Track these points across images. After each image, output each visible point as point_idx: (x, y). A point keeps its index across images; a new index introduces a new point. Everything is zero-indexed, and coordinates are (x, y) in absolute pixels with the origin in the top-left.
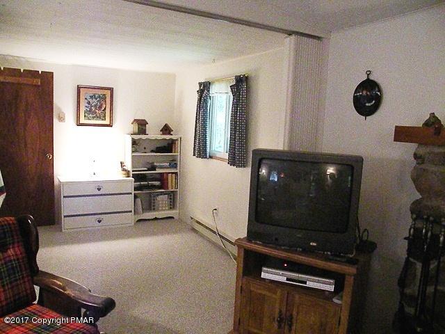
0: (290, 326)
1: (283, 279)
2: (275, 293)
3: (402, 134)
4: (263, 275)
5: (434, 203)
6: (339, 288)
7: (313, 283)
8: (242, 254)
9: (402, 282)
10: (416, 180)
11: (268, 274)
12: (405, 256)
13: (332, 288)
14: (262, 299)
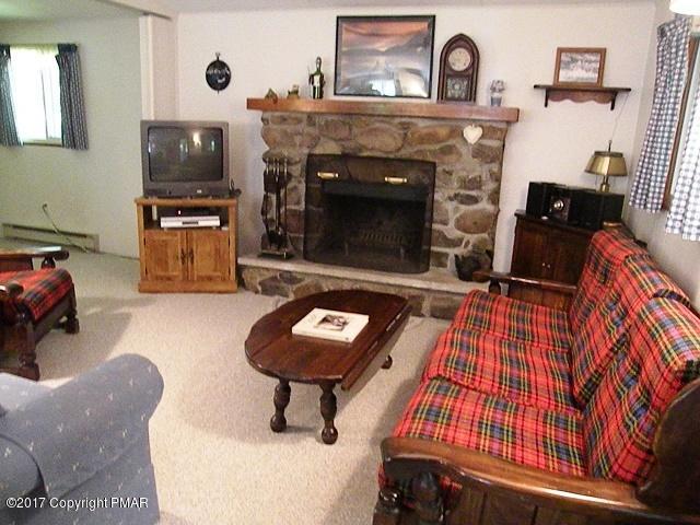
0: (192, 258)
1: (180, 224)
2: (176, 235)
3: (252, 104)
4: (162, 225)
5: (277, 151)
6: (224, 222)
7: (204, 221)
8: (142, 209)
9: (264, 213)
10: (265, 136)
11: (166, 223)
12: (263, 193)
13: (218, 223)
14: (165, 243)
